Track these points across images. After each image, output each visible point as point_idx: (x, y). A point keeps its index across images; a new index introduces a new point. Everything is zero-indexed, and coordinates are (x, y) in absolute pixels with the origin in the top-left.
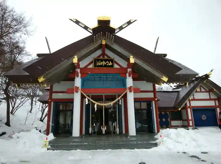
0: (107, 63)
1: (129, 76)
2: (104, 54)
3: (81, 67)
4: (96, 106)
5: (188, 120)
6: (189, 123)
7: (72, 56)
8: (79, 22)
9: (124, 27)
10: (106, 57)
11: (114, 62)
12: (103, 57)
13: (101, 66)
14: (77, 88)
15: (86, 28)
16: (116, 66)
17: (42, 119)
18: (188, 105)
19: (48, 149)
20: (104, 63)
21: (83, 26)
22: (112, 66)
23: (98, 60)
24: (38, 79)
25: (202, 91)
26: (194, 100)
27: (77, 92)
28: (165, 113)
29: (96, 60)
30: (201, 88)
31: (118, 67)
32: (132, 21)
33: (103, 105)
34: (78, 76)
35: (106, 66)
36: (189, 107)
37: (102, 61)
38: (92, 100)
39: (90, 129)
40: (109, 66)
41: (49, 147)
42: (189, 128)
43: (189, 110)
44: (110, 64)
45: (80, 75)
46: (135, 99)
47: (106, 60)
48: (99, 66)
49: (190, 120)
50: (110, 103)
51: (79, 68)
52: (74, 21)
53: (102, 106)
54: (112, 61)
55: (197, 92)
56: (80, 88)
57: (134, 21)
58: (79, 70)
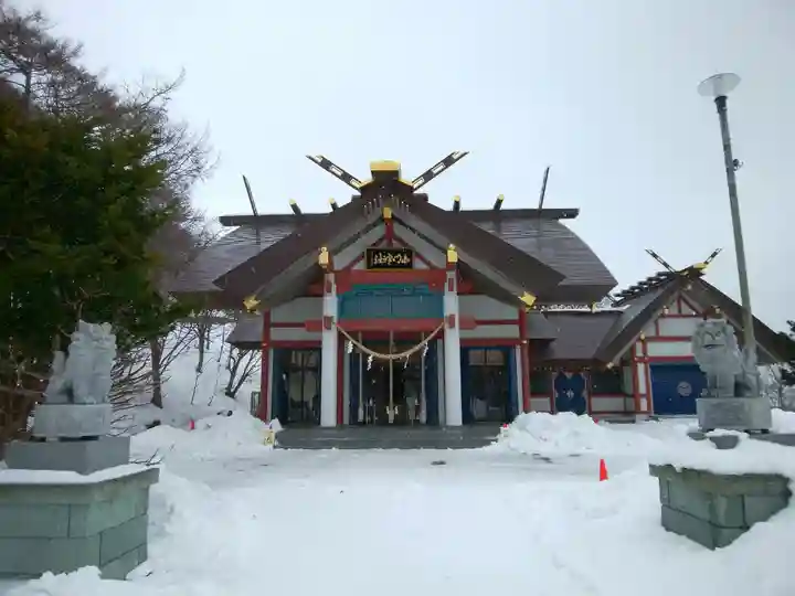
0: (397, 260)
1: (451, 289)
2: (390, 235)
3: (336, 268)
4: (370, 359)
5: (635, 396)
6: (638, 405)
7: (316, 249)
8: (331, 164)
9: (435, 172)
10: (396, 245)
11: (414, 254)
12: (390, 243)
13: (385, 266)
14: (329, 319)
15: (346, 178)
16: (419, 265)
17: (232, 390)
18: (639, 353)
19: (275, 447)
20: (390, 259)
21: (340, 174)
22: (409, 265)
23: (377, 252)
24: (245, 303)
25: (684, 312)
26: (658, 338)
27: (329, 328)
28: (574, 376)
29: (372, 253)
30: (683, 304)
31: (424, 266)
32: (455, 157)
33: (391, 357)
34: (329, 291)
35: (394, 265)
36: (641, 360)
37: (385, 253)
38: (363, 348)
39: (361, 411)
40: (402, 266)
41: (276, 443)
42: (638, 416)
43: (641, 367)
44: (405, 260)
45: (334, 287)
46: (462, 341)
47: (394, 253)
48: (379, 266)
49: (643, 396)
50: (403, 354)
51: (332, 271)
52: (316, 162)
53: (388, 361)
54: (409, 253)
55: (663, 316)
56: (335, 320)
57: (462, 156)
58: (331, 277)
